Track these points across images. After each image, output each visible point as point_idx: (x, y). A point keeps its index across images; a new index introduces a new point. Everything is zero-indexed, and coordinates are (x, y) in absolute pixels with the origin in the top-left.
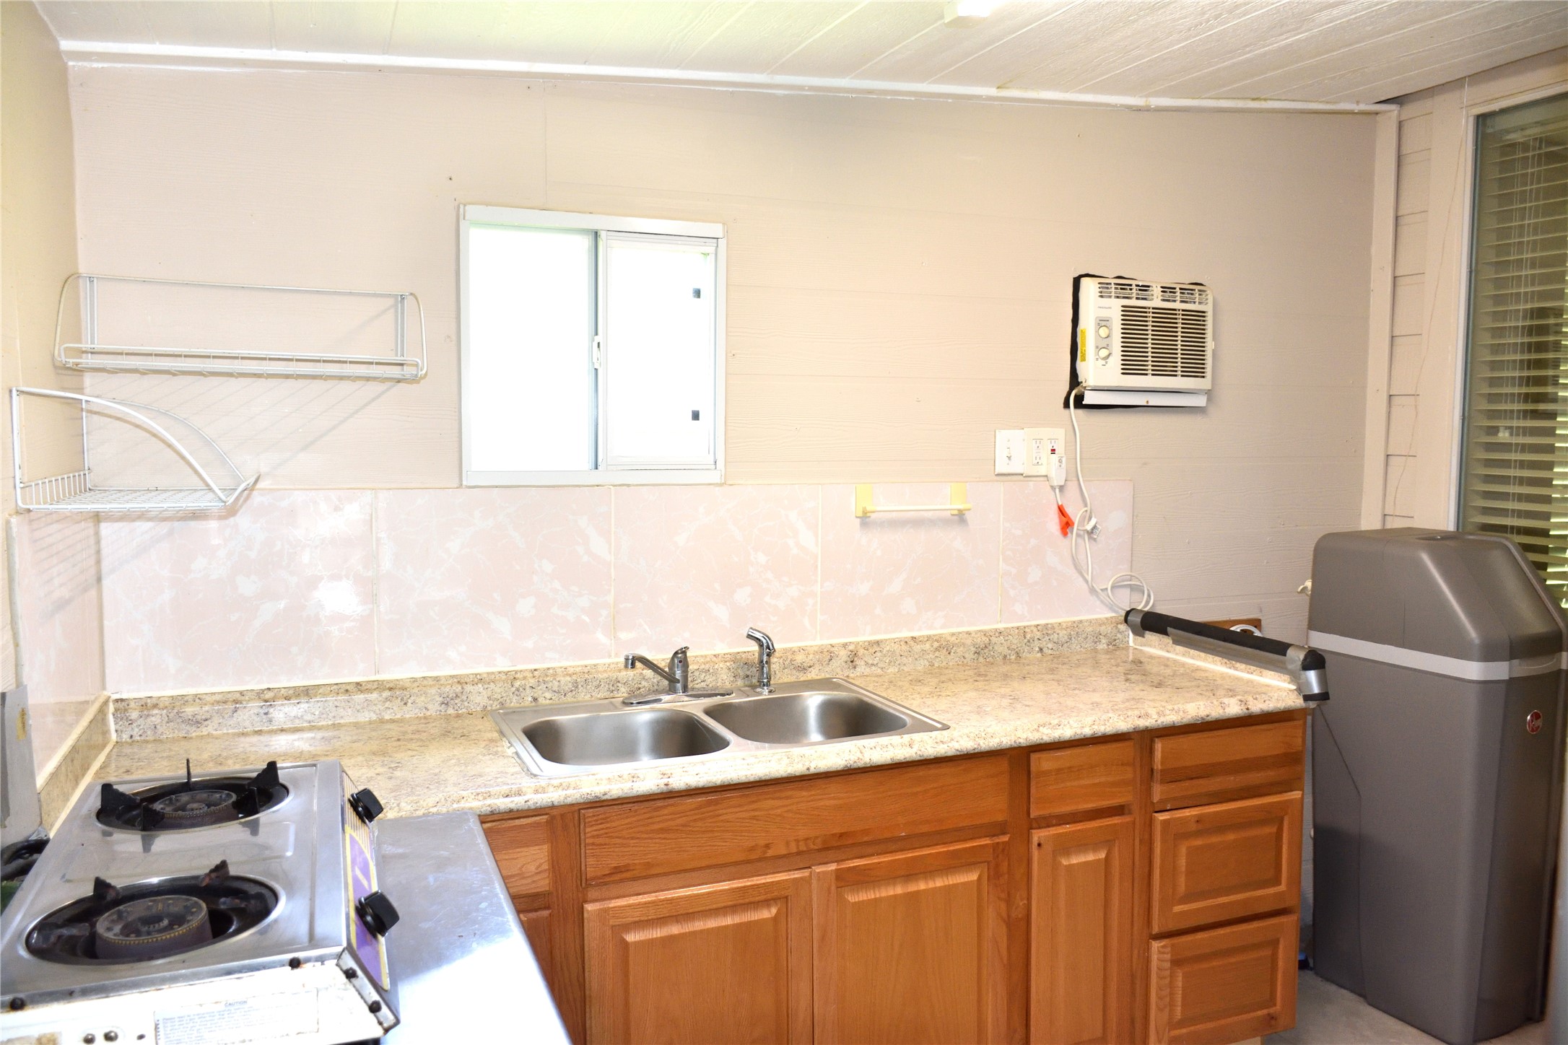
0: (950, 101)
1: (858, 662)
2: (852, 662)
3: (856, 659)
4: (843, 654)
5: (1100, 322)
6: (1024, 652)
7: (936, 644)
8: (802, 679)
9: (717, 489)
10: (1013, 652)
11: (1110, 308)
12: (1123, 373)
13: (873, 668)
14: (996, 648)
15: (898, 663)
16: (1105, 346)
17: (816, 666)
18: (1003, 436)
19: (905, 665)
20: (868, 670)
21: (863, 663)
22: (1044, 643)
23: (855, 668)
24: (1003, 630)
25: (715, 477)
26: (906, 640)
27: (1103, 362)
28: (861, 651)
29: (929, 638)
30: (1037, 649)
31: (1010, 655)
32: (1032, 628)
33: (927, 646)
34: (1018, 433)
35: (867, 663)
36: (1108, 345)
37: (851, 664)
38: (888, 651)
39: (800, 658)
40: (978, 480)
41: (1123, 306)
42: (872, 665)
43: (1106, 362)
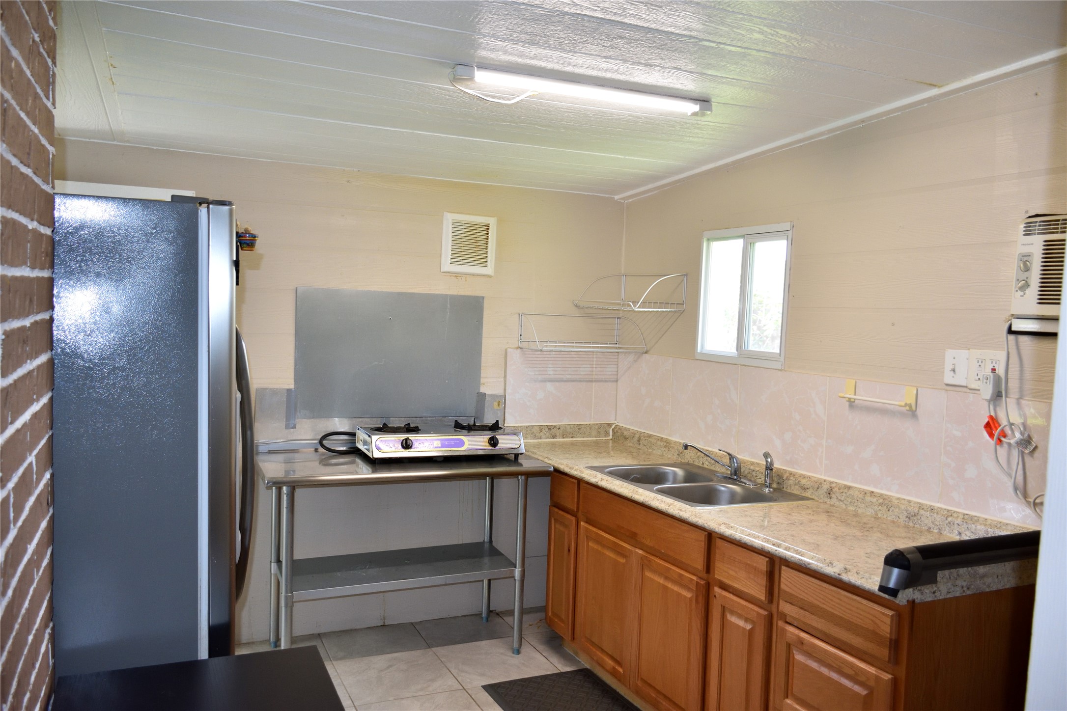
0: (925, 105)
1: (832, 495)
2: (829, 494)
3: (831, 493)
4: (826, 487)
5: (1023, 258)
6: (945, 530)
7: (881, 501)
8: (803, 495)
9: (780, 372)
10: (936, 527)
11: (1032, 244)
12: (1040, 303)
13: (841, 503)
14: (923, 519)
15: (855, 505)
16: (1025, 279)
17: (811, 489)
18: (950, 354)
19: (859, 507)
20: (838, 503)
21: (835, 497)
22: (963, 530)
23: (831, 498)
24: (936, 508)
25: (778, 366)
26: (867, 492)
27: (1022, 293)
28: (836, 489)
29: (881, 495)
30: (957, 532)
31: (934, 529)
32: (960, 515)
33: (874, 500)
34: (963, 354)
35: (837, 498)
36: (1027, 278)
37: (828, 495)
38: (850, 494)
39: (803, 482)
40: (932, 387)
41: (1045, 241)
42: (840, 500)
43: (1025, 293)
